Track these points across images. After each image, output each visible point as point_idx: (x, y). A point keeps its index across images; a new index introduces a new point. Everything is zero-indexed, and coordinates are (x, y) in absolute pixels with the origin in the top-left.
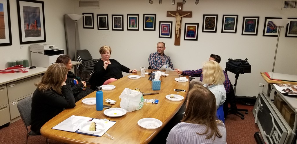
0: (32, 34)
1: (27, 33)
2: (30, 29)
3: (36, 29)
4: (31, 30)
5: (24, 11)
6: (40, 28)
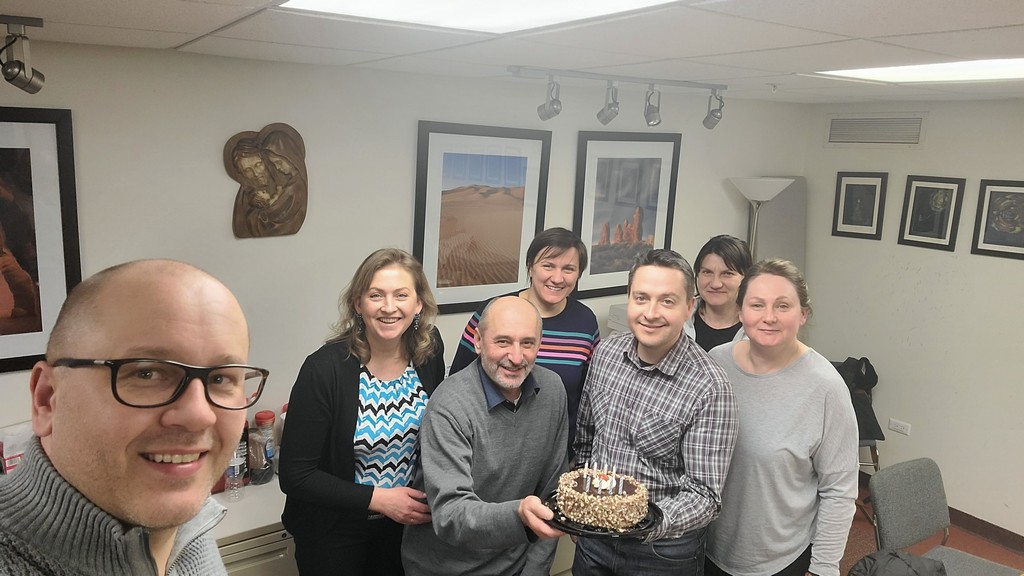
0: (617, 262)
1: (600, 257)
2: (612, 242)
3: (635, 241)
4: (615, 244)
5: (600, 178)
6: (650, 237)
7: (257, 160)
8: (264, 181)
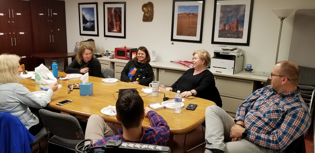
0: (229, 35)
2: (226, 29)
3: (236, 29)
7: (146, 8)
8: (147, 12)
